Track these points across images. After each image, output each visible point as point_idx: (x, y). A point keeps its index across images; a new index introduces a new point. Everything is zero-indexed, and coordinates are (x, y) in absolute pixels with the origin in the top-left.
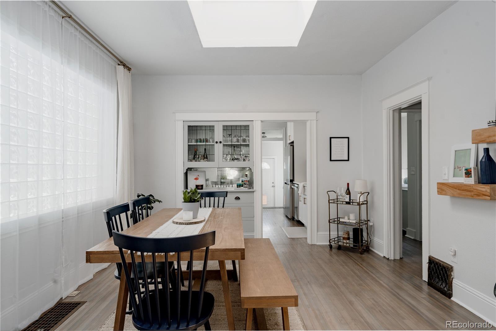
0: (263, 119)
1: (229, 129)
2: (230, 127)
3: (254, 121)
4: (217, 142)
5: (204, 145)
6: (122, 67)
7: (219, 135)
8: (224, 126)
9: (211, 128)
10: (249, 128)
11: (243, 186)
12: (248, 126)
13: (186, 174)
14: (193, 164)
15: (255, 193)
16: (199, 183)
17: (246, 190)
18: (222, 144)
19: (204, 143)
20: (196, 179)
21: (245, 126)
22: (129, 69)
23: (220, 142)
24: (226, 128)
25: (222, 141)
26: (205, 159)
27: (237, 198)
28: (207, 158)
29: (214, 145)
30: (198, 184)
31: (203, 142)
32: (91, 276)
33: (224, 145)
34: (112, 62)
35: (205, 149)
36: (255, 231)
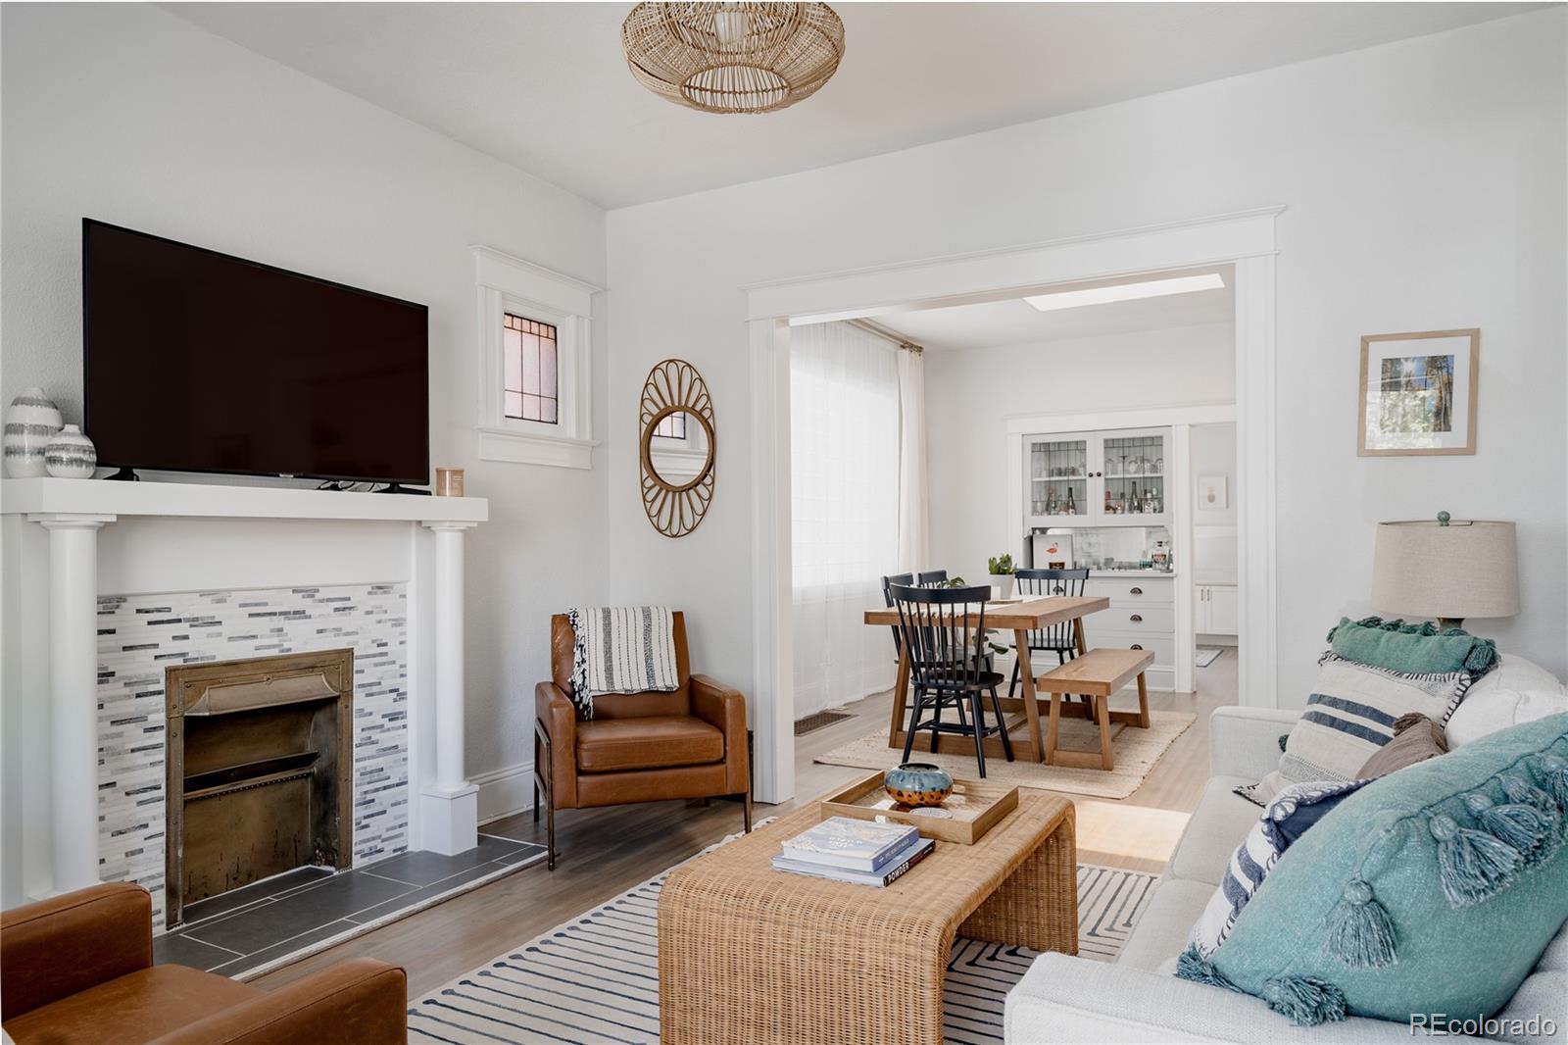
0: (1192, 423)
1: (1119, 447)
2: (1121, 442)
3: (1173, 427)
4: (1091, 475)
5: (1065, 481)
6: (906, 352)
7: (1095, 459)
8: (1106, 441)
9: (1080, 447)
10: (1162, 441)
11: (1151, 566)
12: (1161, 437)
13: (1031, 540)
14: (1043, 521)
15: (1175, 580)
16: (1056, 558)
17: (1158, 574)
18: (1102, 478)
19: (1065, 478)
20: (1052, 551)
21: (1152, 438)
22: (920, 349)
23: (1099, 475)
24: (1110, 444)
25: (1102, 471)
26: (1071, 510)
27: (1137, 591)
28: (1073, 507)
29: (1085, 480)
30: (1054, 561)
31: (1065, 475)
32: (861, 696)
33: (1106, 479)
34: (891, 347)
35: (1070, 489)
36: (1176, 663)
